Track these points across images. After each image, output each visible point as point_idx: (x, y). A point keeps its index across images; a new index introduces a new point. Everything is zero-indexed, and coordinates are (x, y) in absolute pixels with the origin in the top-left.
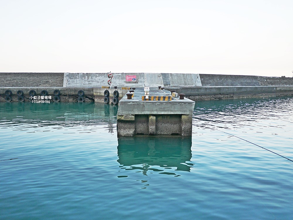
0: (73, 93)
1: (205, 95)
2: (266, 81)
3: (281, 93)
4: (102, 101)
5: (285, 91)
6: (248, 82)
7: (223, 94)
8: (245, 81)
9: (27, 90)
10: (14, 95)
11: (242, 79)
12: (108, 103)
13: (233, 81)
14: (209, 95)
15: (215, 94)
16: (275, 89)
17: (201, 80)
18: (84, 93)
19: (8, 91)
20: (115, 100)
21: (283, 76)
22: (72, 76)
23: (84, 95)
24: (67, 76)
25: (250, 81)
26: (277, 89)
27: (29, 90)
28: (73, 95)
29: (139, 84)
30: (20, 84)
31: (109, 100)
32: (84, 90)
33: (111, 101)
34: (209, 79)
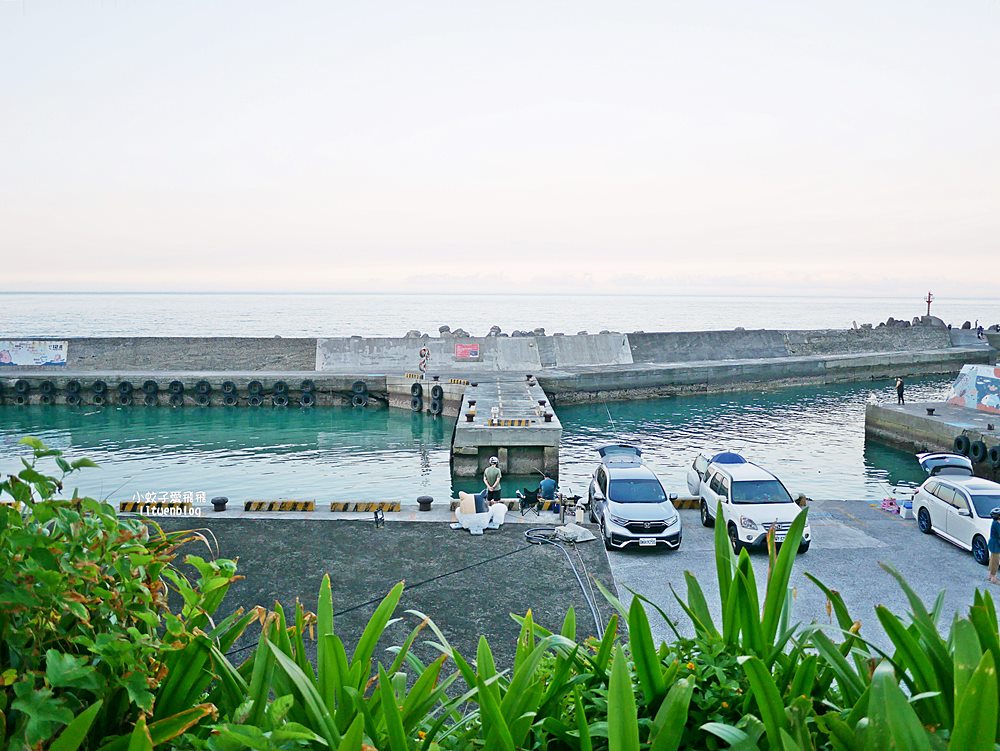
0: (342, 387)
1: (635, 388)
2: (806, 342)
3: (840, 376)
4: (407, 405)
5: (853, 369)
6: (755, 347)
7: (680, 384)
8: (748, 346)
9: (243, 380)
10: (216, 391)
11: (739, 341)
12: (420, 411)
13: (714, 348)
14: (645, 386)
15: (660, 385)
16: (820, 365)
17: (631, 348)
18: (365, 386)
19: (202, 383)
20: (434, 406)
21: (867, 323)
22: (335, 345)
23: (366, 392)
24: (324, 345)
25: (761, 346)
26: (828, 366)
27: (247, 380)
28: (342, 392)
29: (486, 363)
30: (218, 364)
31: (421, 404)
32: (367, 380)
33: (426, 406)
34: (653, 346)
